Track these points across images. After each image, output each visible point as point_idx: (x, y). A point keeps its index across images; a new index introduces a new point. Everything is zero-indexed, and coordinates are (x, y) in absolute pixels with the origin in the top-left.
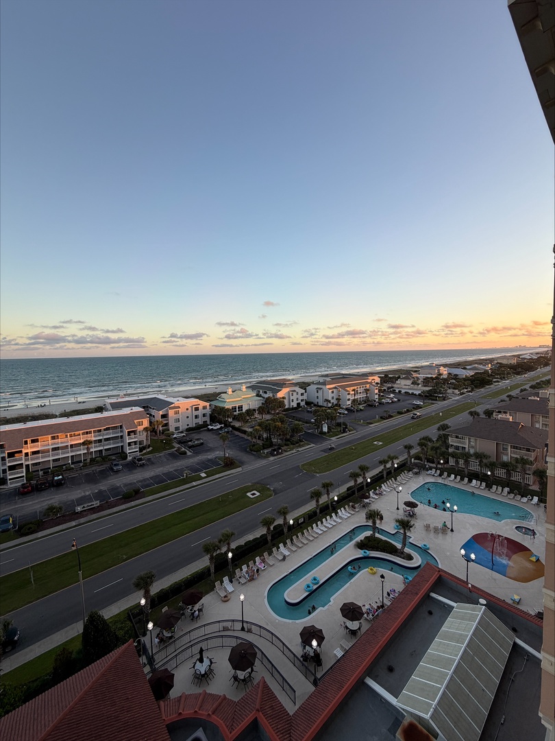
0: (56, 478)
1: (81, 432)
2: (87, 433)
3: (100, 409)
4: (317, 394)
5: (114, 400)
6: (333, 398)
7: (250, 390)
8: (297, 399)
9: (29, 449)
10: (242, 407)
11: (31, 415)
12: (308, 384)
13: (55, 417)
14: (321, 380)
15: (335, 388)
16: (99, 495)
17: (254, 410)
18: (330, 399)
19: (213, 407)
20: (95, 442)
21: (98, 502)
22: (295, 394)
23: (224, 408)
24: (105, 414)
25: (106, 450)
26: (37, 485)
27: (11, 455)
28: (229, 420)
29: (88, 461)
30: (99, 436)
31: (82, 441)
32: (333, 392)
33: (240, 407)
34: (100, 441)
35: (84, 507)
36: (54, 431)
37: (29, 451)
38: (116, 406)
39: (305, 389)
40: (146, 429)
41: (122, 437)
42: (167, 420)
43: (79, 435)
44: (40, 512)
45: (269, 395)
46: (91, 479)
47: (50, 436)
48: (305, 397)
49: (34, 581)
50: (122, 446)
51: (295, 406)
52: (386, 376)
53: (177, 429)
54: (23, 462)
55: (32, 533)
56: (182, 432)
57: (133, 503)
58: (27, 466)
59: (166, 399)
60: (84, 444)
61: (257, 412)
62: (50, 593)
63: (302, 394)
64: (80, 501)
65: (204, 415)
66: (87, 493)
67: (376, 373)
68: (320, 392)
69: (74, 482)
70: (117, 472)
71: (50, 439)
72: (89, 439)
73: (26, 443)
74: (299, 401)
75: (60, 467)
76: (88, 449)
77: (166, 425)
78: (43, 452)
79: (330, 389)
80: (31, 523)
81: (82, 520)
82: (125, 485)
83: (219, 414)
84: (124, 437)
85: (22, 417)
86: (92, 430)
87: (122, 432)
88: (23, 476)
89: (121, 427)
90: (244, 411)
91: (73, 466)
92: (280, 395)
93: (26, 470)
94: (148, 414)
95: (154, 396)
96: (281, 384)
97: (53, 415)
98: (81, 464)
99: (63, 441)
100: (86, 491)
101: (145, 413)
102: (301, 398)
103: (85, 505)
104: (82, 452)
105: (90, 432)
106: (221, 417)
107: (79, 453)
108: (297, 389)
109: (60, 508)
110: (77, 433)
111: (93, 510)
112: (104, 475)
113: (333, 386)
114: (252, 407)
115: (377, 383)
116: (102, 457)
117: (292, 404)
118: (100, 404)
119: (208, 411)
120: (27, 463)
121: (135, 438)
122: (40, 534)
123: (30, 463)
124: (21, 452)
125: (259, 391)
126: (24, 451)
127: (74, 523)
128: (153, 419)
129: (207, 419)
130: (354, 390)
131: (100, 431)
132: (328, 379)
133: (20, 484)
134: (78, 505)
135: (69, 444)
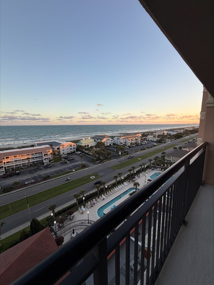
0: (17, 172)
1: (26, 154)
3: (33, 146)
4: (117, 141)
5: (38, 142)
6: (123, 142)
7: (92, 139)
8: (110, 143)
9: (5, 161)
10: (88, 145)
11: (5, 148)
12: (114, 137)
13: (15, 149)
14: (119, 135)
15: (124, 138)
16: (34, 178)
17: (93, 146)
18: (122, 142)
19: (77, 145)
20: (31, 158)
21: (34, 180)
22: (109, 140)
23: (81, 146)
24: (35, 148)
25: (36, 161)
26: (9, 175)
28: (84, 150)
29: (29, 165)
30: (33, 156)
32: (123, 140)
33: (88, 146)
34: (33, 158)
35: (28, 182)
36: (15, 154)
38: (39, 145)
39: (113, 139)
40: (51, 154)
41: (42, 156)
42: (59, 150)
44: (11, 184)
45: (99, 141)
46: (31, 172)
47: (13, 156)
48: (113, 142)
49: (11, 208)
50: (42, 160)
51: (109, 145)
52: (144, 134)
53: (63, 153)
54: (3, 166)
55: (9, 191)
56: (65, 155)
57: (47, 181)
58: (5, 167)
59: (59, 142)
60: (27, 159)
61: (94, 147)
62: (18, 212)
63: (112, 141)
64: (27, 180)
65: (74, 148)
66: (29, 177)
67: (140, 133)
68: (119, 140)
69: (24, 173)
70: (41, 169)
71: (13, 157)
72: (29, 157)
73: (4, 158)
74: (111, 143)
75: (18, 168)
76: (29, 161)
77: (59, 152)
78: (11, 162)
79: (122, 139)
80: (8, 188)
81: (28, 187)
82: (44, 174)
83: (80, 148)
84: (43, 156)
85: (1, 149)
87: (42, 154)
88: (4, 171)
89: (41, 152)
90: (89, 147)
91: (23, 167)
92: (103, 141)
93: (5, 169)
94: (52, 148)
95: (54, 141)
96: (104, 137)
97: (14, 148)
98: (26, 167)
99: (18, 158)
100: (29, 176)
101: (51, 147)
102: (111, 142)
103: (29, 182)
104: (26, 162)
105: (29, 155)
106: (80, 149)
107: (25, 162)
108: (110, 139)
109: (19, 183)
110: (24, 155)
111: (32, 183)
112: (35, 170)
114: (92, 145)
115: (140, 137)
116: (34, 164)
118: (33, 144)
119: (75, 147)
120: (5, 166)
121: (47, 157)
122: (12, 192)
123: (6, 166)
124: (2, 162)
125: (95, 139)
127: (25, 188)
128: (54, 150)
129: (75, 150)
130: (131, 139)
131: (33, 154)
132: (122, 135)
133: (2, 174)
134: (26, 182)
135: (21, 159)
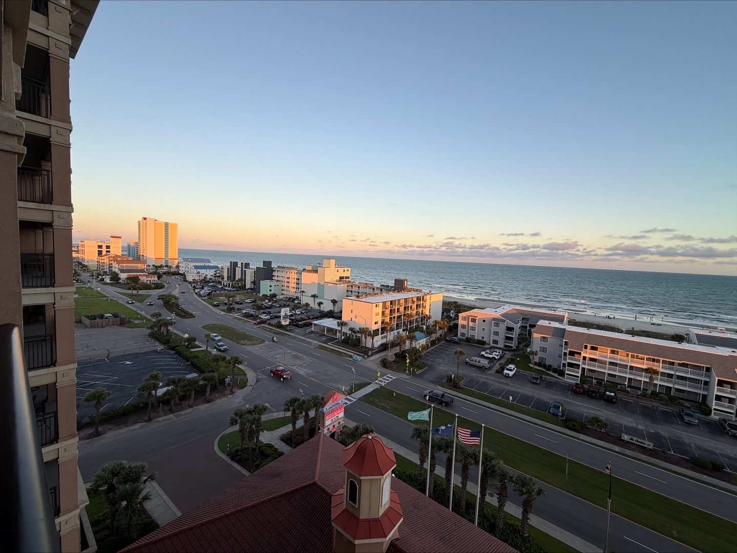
0: (607, 393)
1: (646, 357)
2: (654, 360)
3: (679, 338)
5: (705, 332)
9: (588, 354)
11: (597, 323)
13: (621, 332)
16: (656, 438)
20: (663, 374)
21: (652, 444)
24: (685, 346)
25: (677, 390)
26: (588, 391)
27: (572, 353)
29: (649, 392)
30: (669, 369)
31: (644, 367)
34: (670, 376)
35: (632, 439)
36: (617, 346)
37: (588, 356)
38: (705, 341)
41: (707, 383)
43: (643, 359)
44: (586, 417)
46: (648, 415)
47: (609, 349)
49: (569, 474)
50: (705, 396)
54: (580, 363)
55: (575, 430)
57: (705, 478)
58: (583, 369)
60: (647, 370)
64: (631, 431)
66: (640, 427)
69: (627, 407)
70: (689, 424)
71: (609, 351)
72: (654, 368)
73: (586, 347)
75: (614, 384)
76: (651, 379)
78: (600, 362)
80: (576, 421)
81: (627, 452)
82: (698, 447)
84: (711, 384)
85: (589, 323)
86: (661, 359)
87: (709, 376)
88: (578, 377)
89: (708, 369)
91: (629, 389)
93: (582, 372)
97: (618, 329)
98: (640, 392)
99: (621, 358)
100: (641, 425)
103: (635, 439)
104: (643, 379)
105: (658, 361)
107: (639, 378)
109: (606, 425)
110: (640, 356)
111: (644, 450)
112: (667, 418)
116: (666, 395)
118: (681, 331)
120: (584, 366)
121: (731, 393)
122: (582, 437)
123: (586, 367)
124: (580, 354)
126: (583, 354)
127: (617, 448)
131: (673, 364)
133: (574, 382)
134: (626, 433)
135: (629, 364)
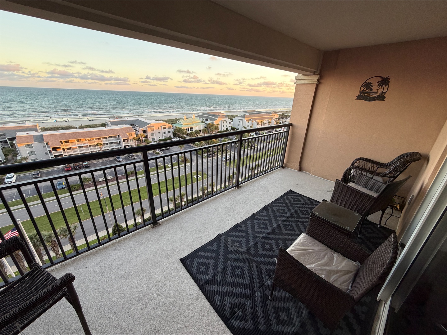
0: (84, 164)
1: (94, 138)
2: (98, 139)
3: (104, 125)
4: (239, 123)
5: (112, 120)
6: (248, 126)
7: (198, 118)
8: (227, 126)
10: (192, 129)
11: (60, 126)
12: (234, 117)
13: (76, 128)
14: (243, 114)
15: (250, 120)
16: (111, 173)
17: (200, 131)
18: (246, 126)
19: (175, 128)
20: (104, 144)
21: (111, 176)
22: (225, 122)
23: (181, 129)
24: (107, 128)
25: (112, 149)
26: (74, 167)
27: (54, 149)
28: (185, 136)
30: (107, 141)
31: (96, 144)
32: (248, 122)
33: (191, 129)
34: (107, 144)
35: (103, 179)
36: (77, 137)
37: (65, 147)
38: (114, 123)
39: (232, 120)
40: (134, 138)
41: (120, 142)
42: (147, 134)
45: (210, 122)
47: (75, 139)
48: (231, 125)
49: (83, 211)
50: (121, 148)
51: (225, 130)
52: (283, 114)
53: (153, 139)
54: (62, 153)
55: (77, 190)
56: (156, 142)
57: (131, 178)
59: (145, 121)
60: (97, 145)
61: (202, 132)
63: (230, 123)
64: (101, 176)
65: (169, 132)
67: (277, 112)
68: (241, 122)
69: (95, 166)
71: (76, 141)
72: (100, 143)
73: (62, 143)
74: (228, 127)
76: (100, 148)
77: (146, 137)
78: (73, 148)
79: (247, 120)
83: (179, 132)
84: (121, 142)
85: (55, 127)
86: (101, 137)
87: (119, 139)
89: (119, 136)
90: (194, 131)
92: (215, 123)
94: (134, 129)
95: (137, 119)
96: (217, 116)
97: (74, 127)
99: (84, 143)
101: (133, 129)
102: (229, 125)
104: (97, 150)
105: (100, 139)
106: (180, 134)
107: (95, 150)
108: (227, 119)
109: (90, 179)
110: (92, 138)
111: (109, 181)
112: (112, 163)
113: (250, 118)
114: (199, 129)
115: (276, 119)
117: (223, 128)
118: (103, 121)
119: (172, 130)
120: (65, 154)
121: (128, 143)
122: (81, 191)
123: (67, 154)
124: (59, 147)
125: (203, 119)
126: (62, 148)
128: (138, 133)
129: (171, 134)
130: (261, 122)
131: (106, 138)
132: (247, 114)
134: (100, 178)
135: (88, 145)
